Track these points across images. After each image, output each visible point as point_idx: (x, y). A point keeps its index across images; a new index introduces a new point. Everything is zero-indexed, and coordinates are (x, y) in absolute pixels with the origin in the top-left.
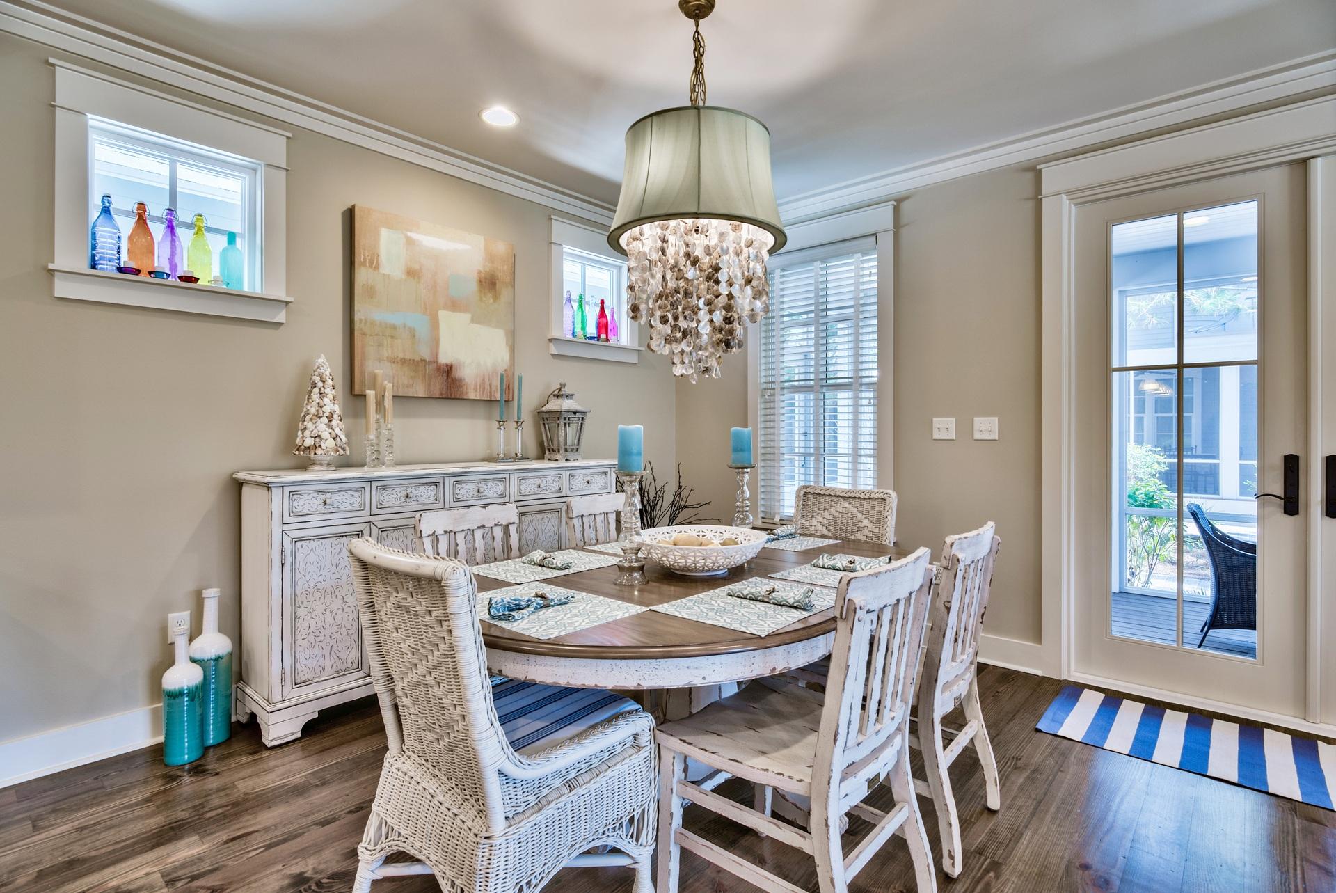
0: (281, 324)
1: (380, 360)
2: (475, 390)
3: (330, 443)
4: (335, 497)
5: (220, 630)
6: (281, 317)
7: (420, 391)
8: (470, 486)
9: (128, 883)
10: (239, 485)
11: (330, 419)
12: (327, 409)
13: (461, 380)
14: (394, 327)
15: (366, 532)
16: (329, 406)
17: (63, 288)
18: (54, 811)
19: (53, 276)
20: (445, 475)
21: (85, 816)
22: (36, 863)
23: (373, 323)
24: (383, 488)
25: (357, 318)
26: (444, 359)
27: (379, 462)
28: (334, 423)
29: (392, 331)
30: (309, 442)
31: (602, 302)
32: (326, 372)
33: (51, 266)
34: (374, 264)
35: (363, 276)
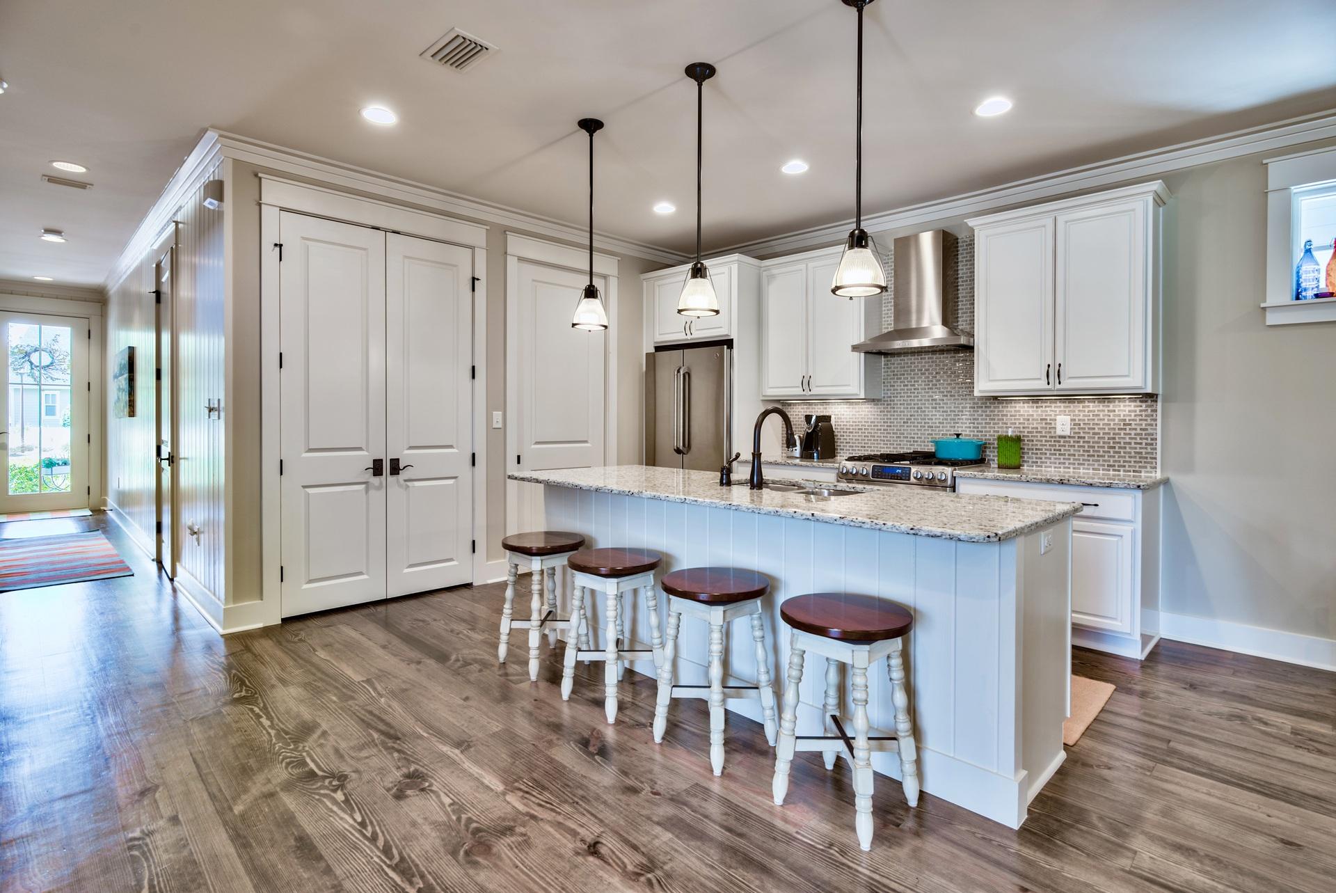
9: (1269, 720)
18: (1248, 672)
19: (1265, 310)
21: (1265, 683)
22: (1225, 687)
33: (1263, 305)
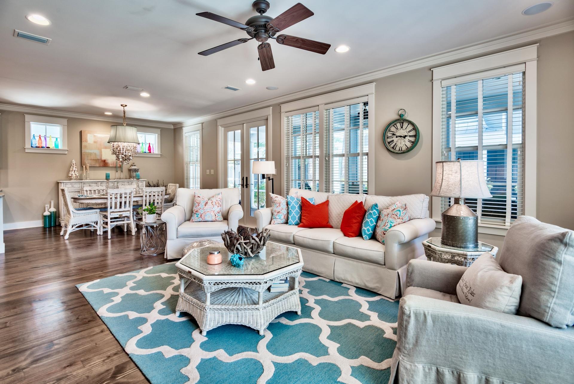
0: (66, 154)
1: (88, 160)
2: (112, 165)
3: (75, 176)
4: (74, 185)
5: (54, 208)
6: (66, 153)
7: (98, 165)
8: (105, 184)
10: (58, 183)
11: (75, 171)
12: (74, 170)
13: (108, 163)
14: (91, 153)
15: (81, 192)
16: (74, 169)
17: (27, 151)
19: (25, 149)
20: (98, 182)
23: (86, 153)
24: (84, 184)
25: (82, 152)
26: (103, 158)
27: (86, 179)
28: (75, 172)
29: (91, 154)
30: (70, 175)
31: (149, 143)
32: (74, 163)
33: (24, 147)
34: (86, 141)
35: (83, 144)
